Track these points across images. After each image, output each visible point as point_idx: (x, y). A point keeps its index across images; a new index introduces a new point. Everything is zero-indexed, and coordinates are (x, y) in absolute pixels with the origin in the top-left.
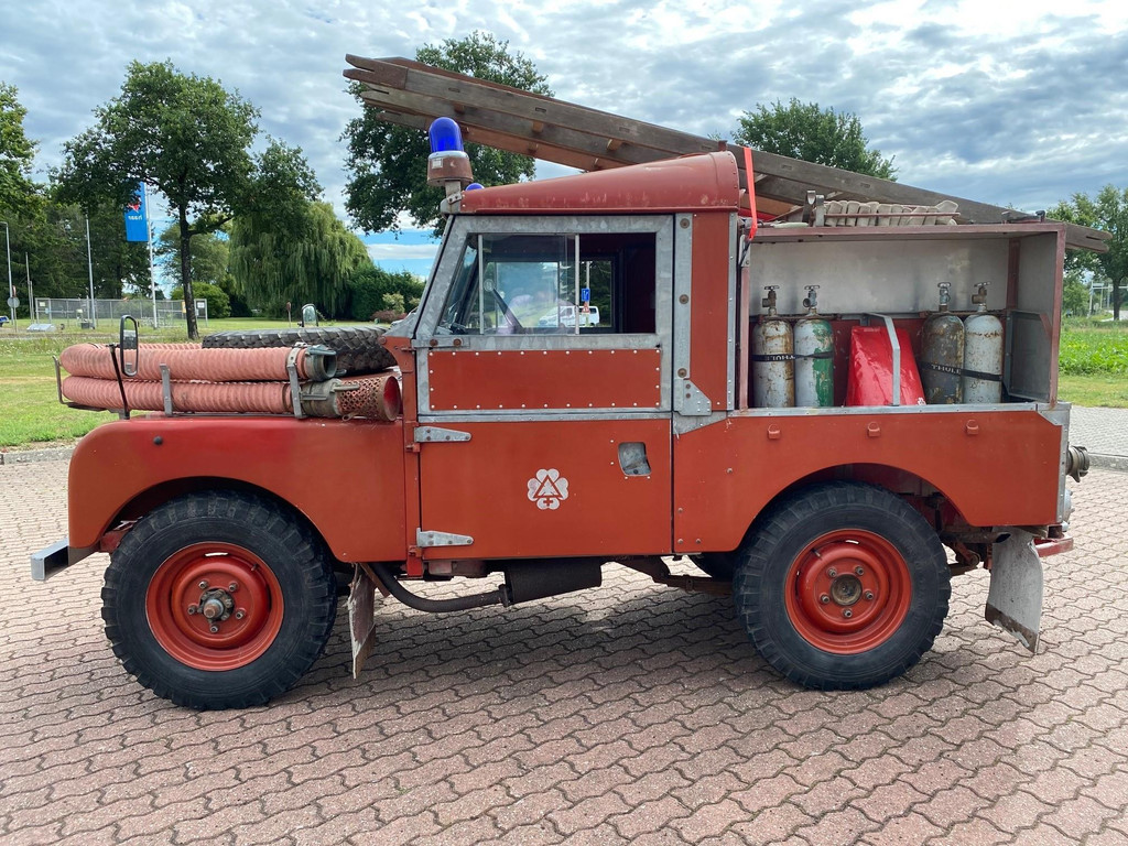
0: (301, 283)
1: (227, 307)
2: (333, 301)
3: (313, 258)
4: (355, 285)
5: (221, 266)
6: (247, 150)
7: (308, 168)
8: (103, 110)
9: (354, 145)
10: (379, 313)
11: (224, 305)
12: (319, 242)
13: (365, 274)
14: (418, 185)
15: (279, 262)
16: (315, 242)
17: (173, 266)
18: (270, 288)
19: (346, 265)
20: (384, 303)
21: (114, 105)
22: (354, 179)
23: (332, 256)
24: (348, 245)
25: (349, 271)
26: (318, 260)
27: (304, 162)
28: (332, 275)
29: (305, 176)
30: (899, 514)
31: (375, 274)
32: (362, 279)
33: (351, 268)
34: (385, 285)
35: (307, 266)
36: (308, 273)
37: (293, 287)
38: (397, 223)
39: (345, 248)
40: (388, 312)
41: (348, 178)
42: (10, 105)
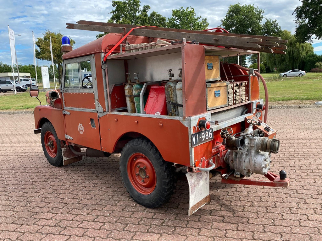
0: (287, 61)
1: (265, 70)
2: (298, 66)
3: (291, 53)
4: (305, 60)
5: (264, 58)
6: (260, 24)
7: (278, 26)
8: (223, 20)
9: (297, 15)
10: (313, 69)
11: (264, 69)
12: (294, 48)
13: (309, 56)
14: (319, 25)
15: (280, 55)
16: (293, 48)
17: (251, 59)
18: (277, 63)
19: (304, 54)
20: (316, 66)
21: (226, 18)
22: (298, 26)
23: (299, 52)
24: (305, 48)
25: (304, 56)
26: (293, 53)
27: (277, 24)
28: (298, 58)
29: (277, 28)
30: (150, 151)
31: (314, 56)
32: (308, 58)
33: (305, 55)
34: (317, 60)
35: (289, 56)
36: (290, 58)
37: (284, 62)
38: (311, 39)
39: (303, 49)
40: (316, 69)
41: (296, 26)
42: (205, 23)
